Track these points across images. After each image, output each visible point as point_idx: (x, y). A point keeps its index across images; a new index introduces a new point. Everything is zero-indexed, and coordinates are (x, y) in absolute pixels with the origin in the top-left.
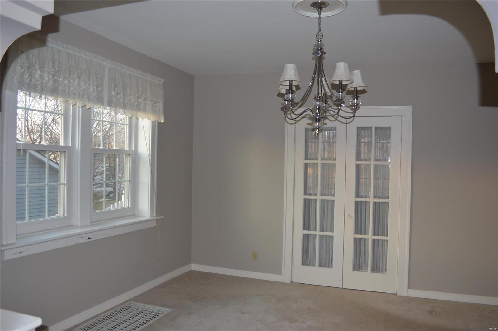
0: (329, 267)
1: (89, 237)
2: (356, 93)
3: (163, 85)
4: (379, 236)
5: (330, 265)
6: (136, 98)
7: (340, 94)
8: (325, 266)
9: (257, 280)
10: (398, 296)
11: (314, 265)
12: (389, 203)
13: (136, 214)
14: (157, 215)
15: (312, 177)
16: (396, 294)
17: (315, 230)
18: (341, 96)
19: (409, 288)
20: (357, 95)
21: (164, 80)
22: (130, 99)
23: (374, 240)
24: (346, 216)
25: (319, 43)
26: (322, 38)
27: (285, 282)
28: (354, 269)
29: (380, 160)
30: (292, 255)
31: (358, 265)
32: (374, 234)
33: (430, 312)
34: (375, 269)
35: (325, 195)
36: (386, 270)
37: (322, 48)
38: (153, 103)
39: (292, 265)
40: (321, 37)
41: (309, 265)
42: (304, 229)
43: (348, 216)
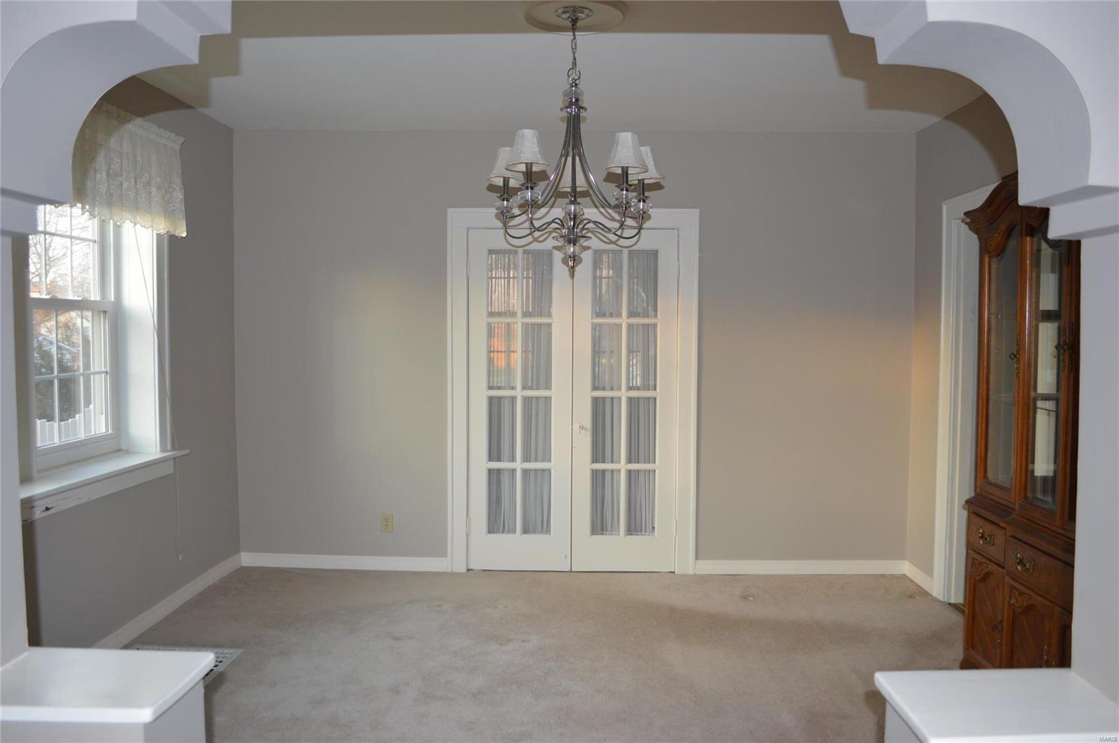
0: (542, 532)
1: (47, 506)
2: (643, 189)
3: (180, 149)
4: (638, 462)
5: (545, 528)
6: (133, 181)
7: (624, 192)
8: (534, 532)
9: (396, 573)
10: (678, 575)
11: (514, 531)
12: (658, 399)
13: (123, 447)
14: (174, 448)
15: (505, 352)
16: (674, 572)
17: (513, 459)
18: (626, 196)
19: (697, 558)
20: (643, 194)
21: (182, 139)
22: (121, 182)
23: (629, 472)
24: (576, 427)
25: (574, 88)
26: (579, 78)
27: (455, 570)
28: (594, 531)
29: (639, 313)
30: (467, 516)
31: (600, 525)
32: (630, 461)
33: (745, 598)
34: (633, 528)
35: (531, 388)
36: (654, 528)
37: (580, 98)
38: (163, 192)
39: (467, 535)
40: (576, 78)
41: (503, 532)
42: (490, 460)
43: (580, 427)
